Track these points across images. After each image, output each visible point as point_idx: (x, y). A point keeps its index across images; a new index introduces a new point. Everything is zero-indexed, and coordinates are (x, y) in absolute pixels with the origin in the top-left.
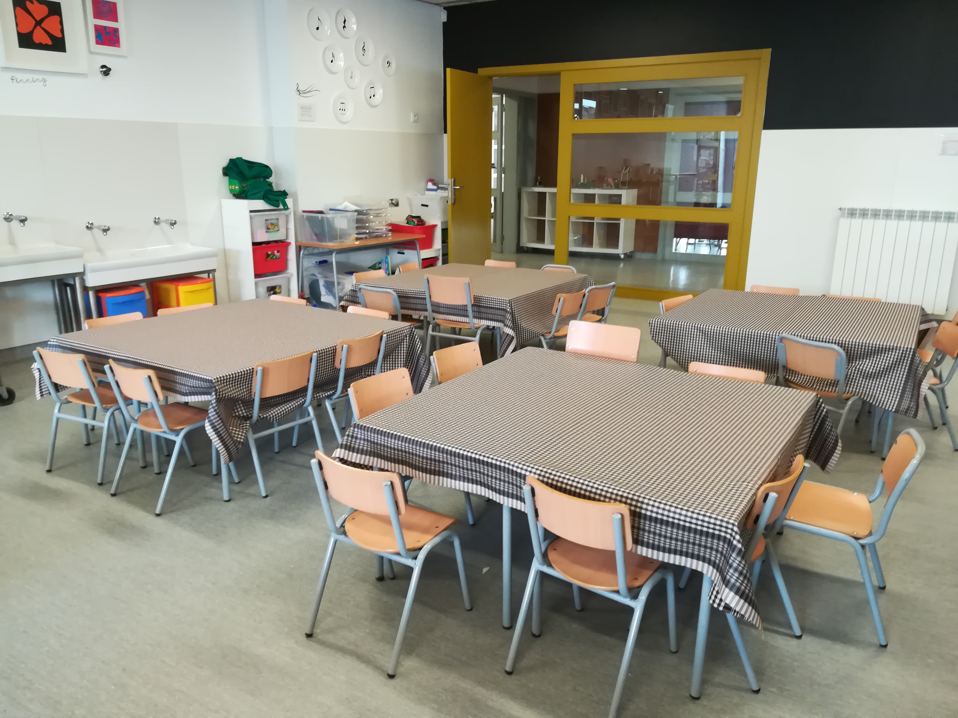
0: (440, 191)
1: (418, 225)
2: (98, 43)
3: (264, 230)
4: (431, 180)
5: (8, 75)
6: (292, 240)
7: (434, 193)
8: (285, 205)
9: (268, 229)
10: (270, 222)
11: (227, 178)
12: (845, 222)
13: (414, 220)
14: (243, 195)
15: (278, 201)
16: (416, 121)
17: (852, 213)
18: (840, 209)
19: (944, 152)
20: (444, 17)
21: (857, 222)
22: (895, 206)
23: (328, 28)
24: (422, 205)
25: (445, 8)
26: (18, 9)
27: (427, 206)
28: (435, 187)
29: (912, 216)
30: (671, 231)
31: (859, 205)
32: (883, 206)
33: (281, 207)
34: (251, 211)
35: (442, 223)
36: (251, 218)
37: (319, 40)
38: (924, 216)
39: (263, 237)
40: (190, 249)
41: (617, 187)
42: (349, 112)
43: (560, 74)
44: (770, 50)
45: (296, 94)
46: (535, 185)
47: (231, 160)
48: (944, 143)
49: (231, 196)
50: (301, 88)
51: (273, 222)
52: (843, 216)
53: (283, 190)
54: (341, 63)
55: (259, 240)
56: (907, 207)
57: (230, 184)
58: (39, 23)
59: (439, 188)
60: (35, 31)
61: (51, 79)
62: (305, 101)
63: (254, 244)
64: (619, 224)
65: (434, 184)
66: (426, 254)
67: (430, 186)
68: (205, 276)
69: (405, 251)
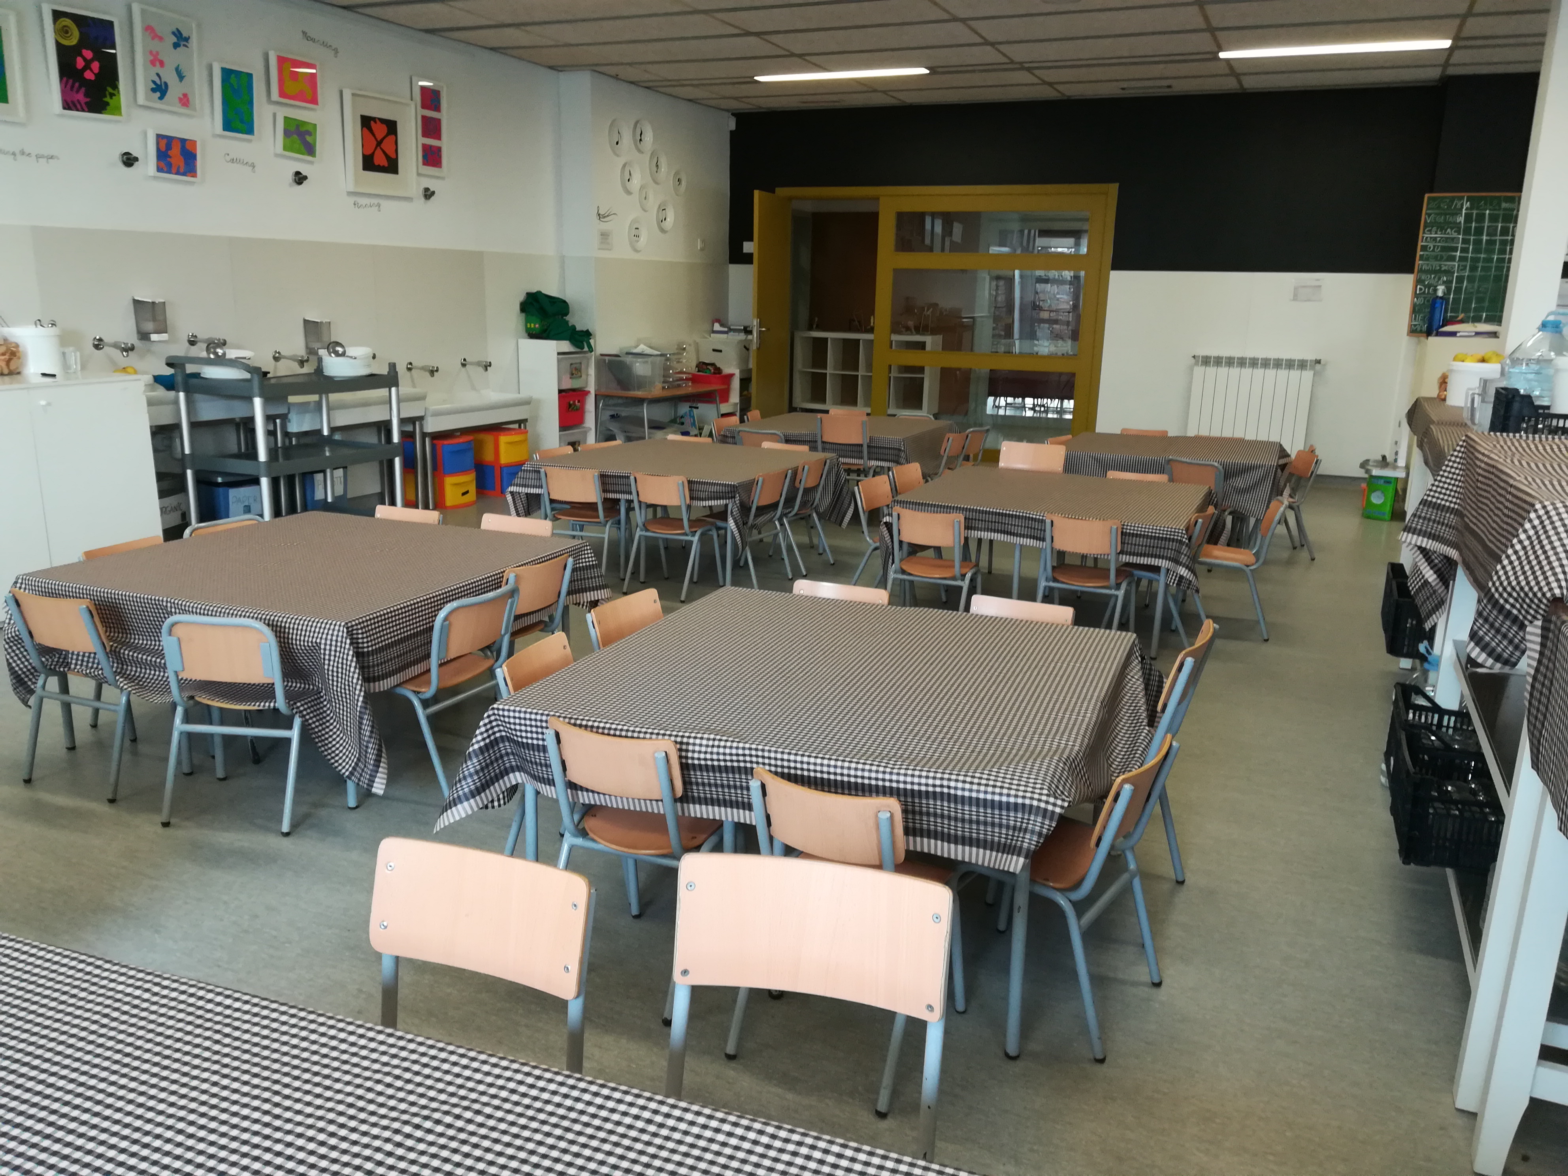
0: (732, 333)
1: (714, 373)
2: (424, 164)
3: (569, 376)
4: (718, 321)
5: (352, 199)
6: (592, 388)
7: (725, 336)
8: (590, 346)
9: (572, 374)
10: (574, 366)
11: (524, 314)
12: (1199, 370)
13: (709, 367)
14: (545, 335)
15: (582, 342)
16: (702, 249)
17: (1206, 361)
18: (1194, 357)
19: (1295, 298)
20: (732, 125)
21: (1211, 370)
22: (1249, 354)
23: (627, 139)
24: (714, 350)
25: (733, 114)
26: (364, 129)
27: (721, 351)
28: (726, 329)
29: (1266, 363)
30: (984, 387)
31: (1213, 352)
32: (1236, 353)
33: (586, 349)
34: (559, 354)
35: (741, 372)
36: (559, 361)
37: (618, 156)
38: (1278, 364)
39: (568, 384)
40: (493, 396)
41: (918, 330)
42: (643, 239)
43: (878, 199)
44: (1117, 185)
45: (595, 217)
46: (810, 328)
47: (528, 294)
48: (1296, 289)
49: (526, 335)
50: (601, 212)
51: (577, 366)
52: (1196, 364)
53: (585, 329)
54: (636, 181)
55: (564, 387)
56: (1261, 354)
57: (527, 322)
58: (379, 143)
59: (730, 330)
60: (376, 152)
61: (385, 203)
62: (604, 226)
63: (560, 391)
64: (923, 378)
65: (722, 325)
66: (725, 408)
67: (717, 327)
68: (516, 426)
69: (699, 405)
